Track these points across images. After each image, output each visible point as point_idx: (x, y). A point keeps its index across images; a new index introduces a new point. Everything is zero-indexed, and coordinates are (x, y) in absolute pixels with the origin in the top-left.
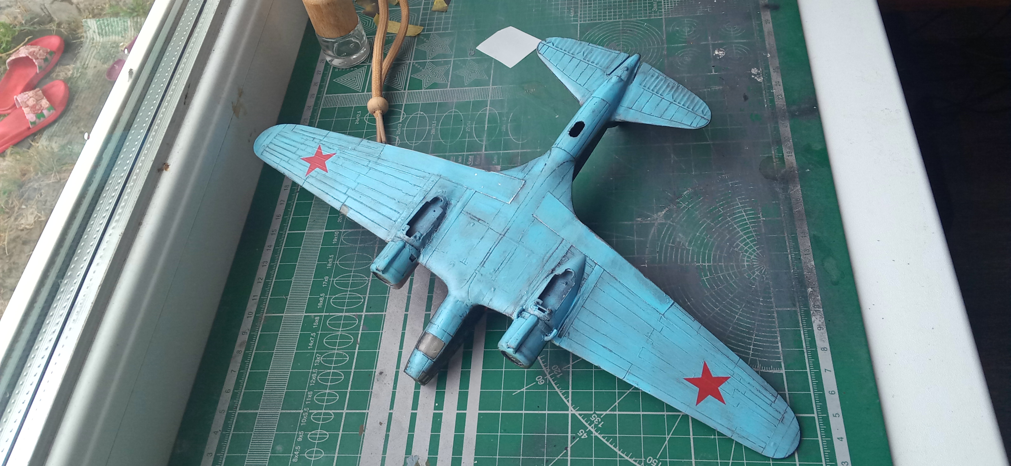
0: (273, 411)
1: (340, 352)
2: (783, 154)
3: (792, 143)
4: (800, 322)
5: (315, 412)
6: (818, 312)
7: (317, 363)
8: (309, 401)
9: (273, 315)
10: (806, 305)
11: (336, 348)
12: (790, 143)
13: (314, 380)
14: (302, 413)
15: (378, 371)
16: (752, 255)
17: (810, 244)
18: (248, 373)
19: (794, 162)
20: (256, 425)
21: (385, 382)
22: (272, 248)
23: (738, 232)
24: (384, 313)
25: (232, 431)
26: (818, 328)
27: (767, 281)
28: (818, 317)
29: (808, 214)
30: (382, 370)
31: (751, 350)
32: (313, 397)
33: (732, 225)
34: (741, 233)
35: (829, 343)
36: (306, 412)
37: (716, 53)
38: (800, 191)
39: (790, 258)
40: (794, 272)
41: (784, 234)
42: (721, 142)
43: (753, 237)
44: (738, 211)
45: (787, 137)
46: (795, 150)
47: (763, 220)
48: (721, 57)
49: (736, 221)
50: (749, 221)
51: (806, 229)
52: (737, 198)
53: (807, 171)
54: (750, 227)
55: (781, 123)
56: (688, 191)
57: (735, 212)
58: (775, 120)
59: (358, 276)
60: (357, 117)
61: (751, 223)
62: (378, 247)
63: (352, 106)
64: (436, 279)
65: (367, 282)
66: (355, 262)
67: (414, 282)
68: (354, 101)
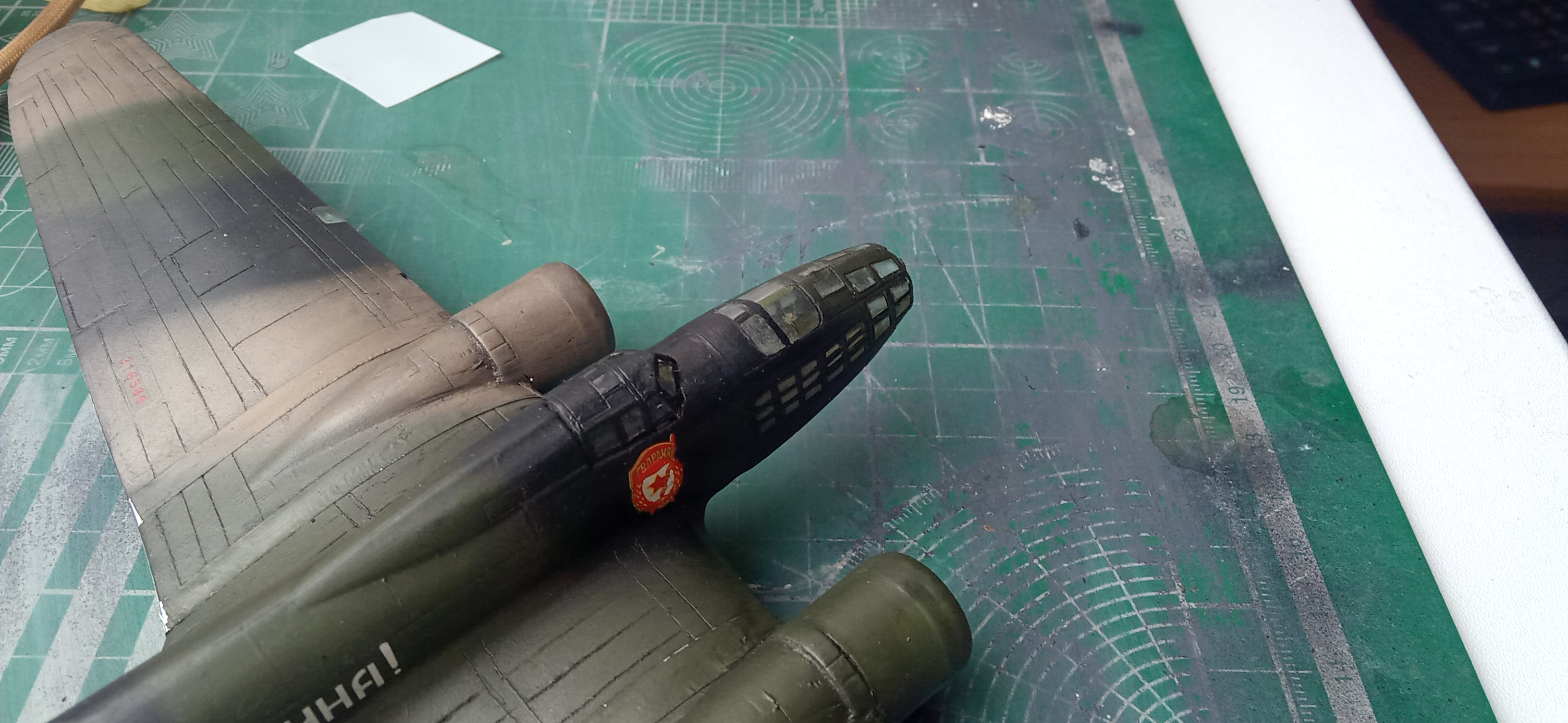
2: (1218, 393)
3: (1238, 362)
12: (1234, 362)
19: (1257, 417)
23: (1109, 652)
29: (1341, 591)
33: (1083, 625)
34: (1120, 656)
37: (988, 115)
38: (1295, 512)
41: (1274, 668)
42: (1020, 346)
43: (1166, 673)
44: (1099, 571)
45: (1221, 344)
46: (1254, 385)
47: (1189, 610)
48: (1000, 126)
49: (1096, 608)
50: (1141, 612)
51: (1345, 648)
52: (1089, 527)
53: (1302, 449)
54: (1150, 633)
55: (1194, 303)
56: (925, 494)
57: (1091, 577)
58: (1176, 293)
61: (1152, 618)
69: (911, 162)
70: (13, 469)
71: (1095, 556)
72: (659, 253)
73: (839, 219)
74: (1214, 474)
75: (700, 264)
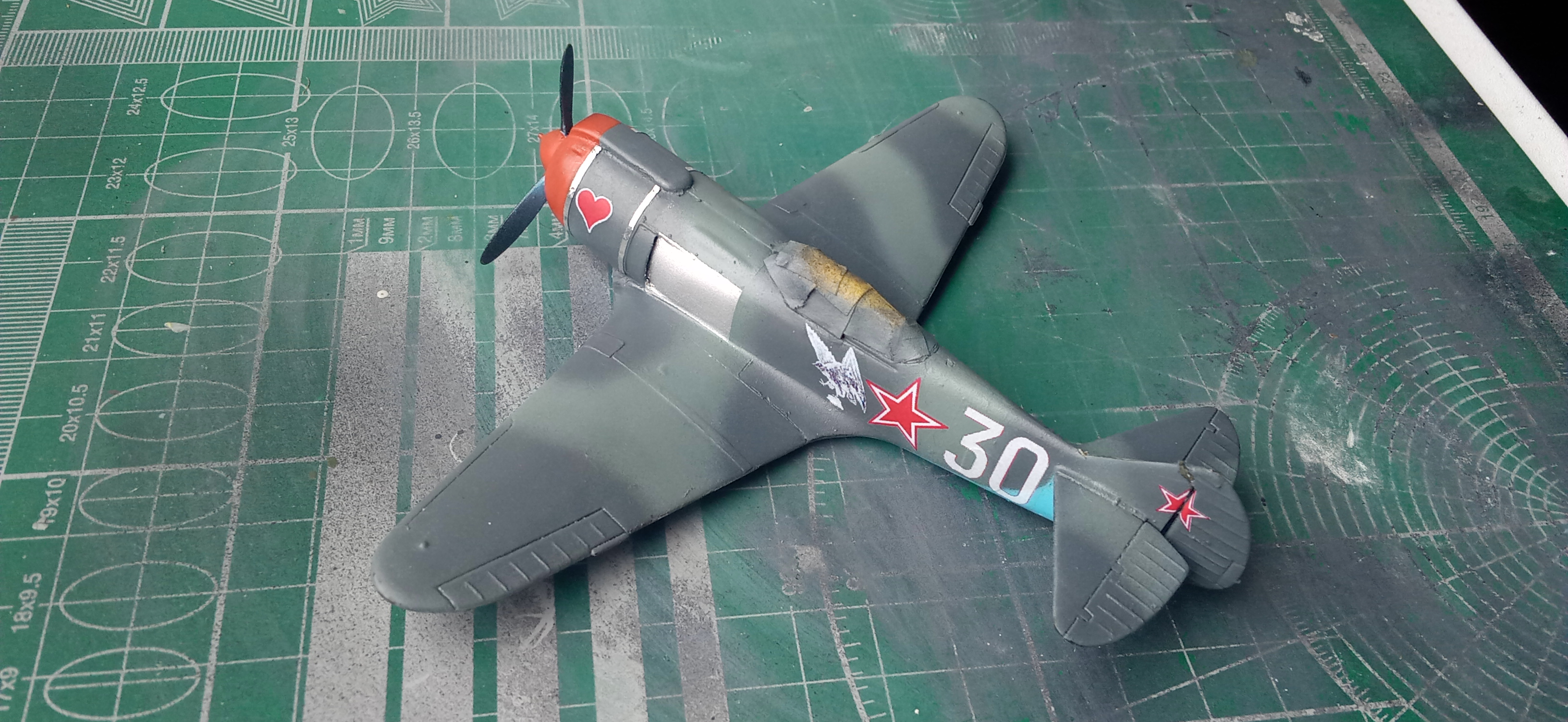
2: (1469, 212)
3: (1474, 185)
12: (1471, 185)
16: (1540, 496)
19: (1506, 230)
23: (1469, 429)
33: (1440, 408)
34: (1478, 431)
42: (1294, 181)
44: (1435, 364)
45: (1454, 170)
46: (1494, 203)
47: (1515, 389)
49: (1445, 393)
50: (1480, 394)
52: (1414, 329)
53: (1549, 254)
54: (1492, 410)
55: (1420, 136)
56: (1270, 311)
57: (1431, 369)
58: (1401, 128)
59: (149, 659)
60: (134, 95)
61: (1490, 398)
62: (239, 532)
63: (116, 62)
64: (498, 645)
65: (198, 681)
66: (137, 598)
67: (406, 665)
68: (122, 51)
69: (1133, 22)
70: (459, 338)
71: (1427, 352)
73: (1094, 76)
74: (1492, 278)
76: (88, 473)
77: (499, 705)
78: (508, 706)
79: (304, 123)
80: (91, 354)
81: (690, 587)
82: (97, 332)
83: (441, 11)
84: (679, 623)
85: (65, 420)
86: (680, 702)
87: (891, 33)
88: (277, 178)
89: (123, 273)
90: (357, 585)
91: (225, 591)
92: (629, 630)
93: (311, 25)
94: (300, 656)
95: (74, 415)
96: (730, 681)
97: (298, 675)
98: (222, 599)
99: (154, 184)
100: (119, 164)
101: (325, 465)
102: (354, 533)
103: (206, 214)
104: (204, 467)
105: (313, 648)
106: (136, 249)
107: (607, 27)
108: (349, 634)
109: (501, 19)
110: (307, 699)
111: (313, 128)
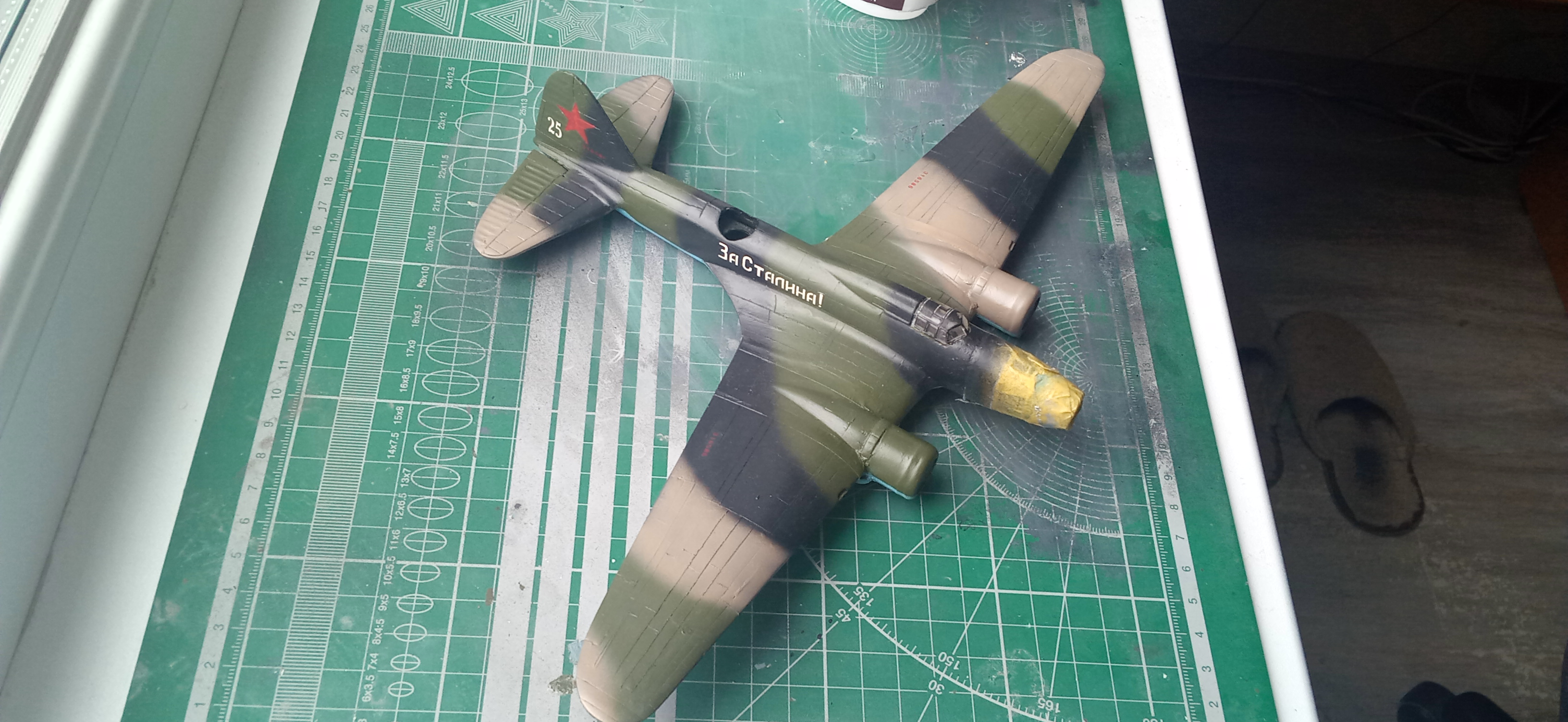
0: (331, 560)
1: (445, 467)
2: (1110, 221)
3: (1121, 206)
4: (1142, 466)
5: (407, 563)
6: (1164, 453)
7: (405, 483)
8: (394, 545)
9: (319, 397)
10: (1149, 442)
11: (437, 460)
12: (1119, 207)
13: (401, 511)
14: (384, 565)
15: (512, 503)
16: (1073, 365)
17: (1150, 356)
18: (280, 493)
19: (1125, 233)
20: (302, 581)
21: (525, 520)
22: (309, 283)
24: (516, 409)
25: (257, 590)
26: (1165, 476)
27: (1095, 404)
28: (1165, 461)
29: (1148, 311)
30: (519, 500)
31: (1078, 502)
32: (401, 538)
35: (1181, 499)
36: (391, 562)
37: (1013, 57)
38: (1135, 277)
39: (1125, 374)
40: (1131, 394)
41: (1116, 339)
43: (1075, 339)
44: (1052, 298)
45: (1115, 197)
46: (1126, 218)
47: (1087, 315)
48: (1019, 66)
50: (1068, 315)
51: (1145, 333)
52: (1050, 280)
53: (1142, 249)
54: (1070, 324)
55: (1106, 175)
59: (467, 345)
60: (448, 77)
61: (1071, 317)
62: (500, 300)
63: (438, 56)
64: (601, 360)
65: (484, 356)
66: (460, 320)
67: (564, 362)
68: (441, 48)
69: (974, 86)
71: (1051, 291)
72: (854, 133)
73: (940, 118)
74: (1104, 258)
75: (875, 140)
76: (438, 266)
77: (599, 382)
78: (602, 383)
79: (530, 104)
80: (436, 212)
81: (681, 349)
82: (439, 202)
83: (601, 41)
84: (674, 362)
85: (427, 242)
86: (670, 392)
87: (837, 79)
88: (516, 133)
89: (448, 175)
90: (546, 328)
91: (495, 323)
92: (653, 362)
93: (535, 43)
94: (524, 352)
95: (431, 239)
96: (690, 387)
97: (523, 359)
98: (493, 326)
99: (461, 129)
100: (444, 116)
101: (535, 277)
102: (546, 307)
103: (484, 148)
104: (486, 270)
105: (528, 350)
106: (454, 162)
107: (686, 60)
108: (543, 346)
109: (631, 49)
110: (526, 367)
111: (534, 106)
